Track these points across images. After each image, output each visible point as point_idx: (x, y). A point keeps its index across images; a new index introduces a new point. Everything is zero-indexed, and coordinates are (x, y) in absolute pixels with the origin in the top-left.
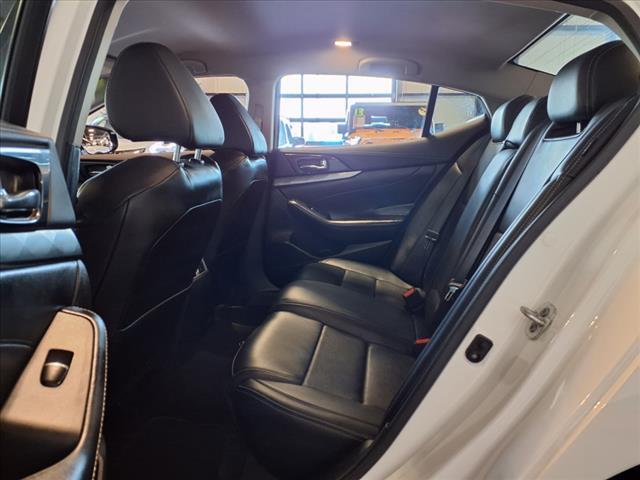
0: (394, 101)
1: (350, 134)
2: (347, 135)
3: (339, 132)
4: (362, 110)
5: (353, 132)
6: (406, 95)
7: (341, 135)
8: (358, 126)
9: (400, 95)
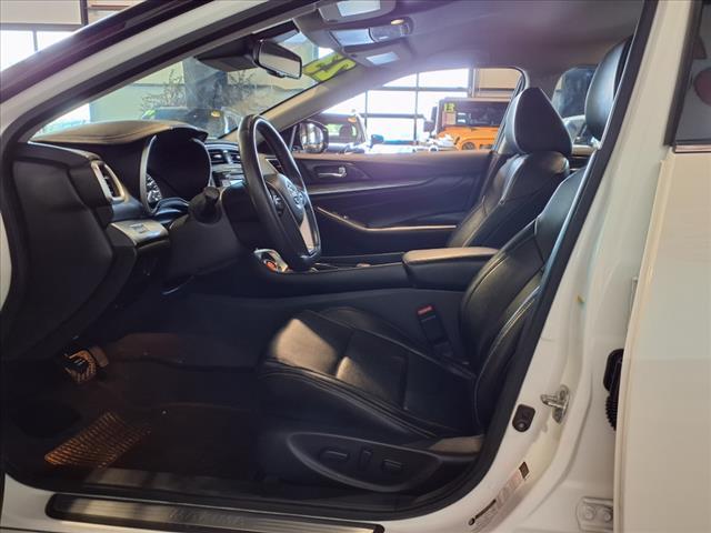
0: (470, 95)
1: (439, 131)
2: (434, 133)
3: (425, 131)
4: (452, 106)
5: (442, 129)
6: (483, 89)
7: (428, 133)
8: (448, 123)
9: (477, 90)
